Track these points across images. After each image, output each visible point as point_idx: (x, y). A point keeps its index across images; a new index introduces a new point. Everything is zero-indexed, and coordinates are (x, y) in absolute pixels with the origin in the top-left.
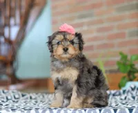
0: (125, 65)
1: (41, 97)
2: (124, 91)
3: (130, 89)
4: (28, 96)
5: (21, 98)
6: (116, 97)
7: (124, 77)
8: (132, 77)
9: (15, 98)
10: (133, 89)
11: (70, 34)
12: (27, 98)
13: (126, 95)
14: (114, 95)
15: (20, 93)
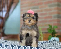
0: (51, 30)
1: (14, 42)
2: (50, 41)
3: (53, 41)
4: (8, 42)
5: (5, 43)
6: (46, 44)
7: (50, 35)
8: (53, 35)
9: (2, 42)
10: (54, 41)
11: (32, 14)
12: (8, 43)
13: (50, 43)
14: (45, 43)
15: (5, 40)
